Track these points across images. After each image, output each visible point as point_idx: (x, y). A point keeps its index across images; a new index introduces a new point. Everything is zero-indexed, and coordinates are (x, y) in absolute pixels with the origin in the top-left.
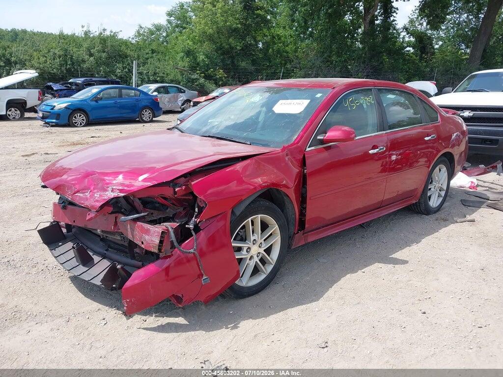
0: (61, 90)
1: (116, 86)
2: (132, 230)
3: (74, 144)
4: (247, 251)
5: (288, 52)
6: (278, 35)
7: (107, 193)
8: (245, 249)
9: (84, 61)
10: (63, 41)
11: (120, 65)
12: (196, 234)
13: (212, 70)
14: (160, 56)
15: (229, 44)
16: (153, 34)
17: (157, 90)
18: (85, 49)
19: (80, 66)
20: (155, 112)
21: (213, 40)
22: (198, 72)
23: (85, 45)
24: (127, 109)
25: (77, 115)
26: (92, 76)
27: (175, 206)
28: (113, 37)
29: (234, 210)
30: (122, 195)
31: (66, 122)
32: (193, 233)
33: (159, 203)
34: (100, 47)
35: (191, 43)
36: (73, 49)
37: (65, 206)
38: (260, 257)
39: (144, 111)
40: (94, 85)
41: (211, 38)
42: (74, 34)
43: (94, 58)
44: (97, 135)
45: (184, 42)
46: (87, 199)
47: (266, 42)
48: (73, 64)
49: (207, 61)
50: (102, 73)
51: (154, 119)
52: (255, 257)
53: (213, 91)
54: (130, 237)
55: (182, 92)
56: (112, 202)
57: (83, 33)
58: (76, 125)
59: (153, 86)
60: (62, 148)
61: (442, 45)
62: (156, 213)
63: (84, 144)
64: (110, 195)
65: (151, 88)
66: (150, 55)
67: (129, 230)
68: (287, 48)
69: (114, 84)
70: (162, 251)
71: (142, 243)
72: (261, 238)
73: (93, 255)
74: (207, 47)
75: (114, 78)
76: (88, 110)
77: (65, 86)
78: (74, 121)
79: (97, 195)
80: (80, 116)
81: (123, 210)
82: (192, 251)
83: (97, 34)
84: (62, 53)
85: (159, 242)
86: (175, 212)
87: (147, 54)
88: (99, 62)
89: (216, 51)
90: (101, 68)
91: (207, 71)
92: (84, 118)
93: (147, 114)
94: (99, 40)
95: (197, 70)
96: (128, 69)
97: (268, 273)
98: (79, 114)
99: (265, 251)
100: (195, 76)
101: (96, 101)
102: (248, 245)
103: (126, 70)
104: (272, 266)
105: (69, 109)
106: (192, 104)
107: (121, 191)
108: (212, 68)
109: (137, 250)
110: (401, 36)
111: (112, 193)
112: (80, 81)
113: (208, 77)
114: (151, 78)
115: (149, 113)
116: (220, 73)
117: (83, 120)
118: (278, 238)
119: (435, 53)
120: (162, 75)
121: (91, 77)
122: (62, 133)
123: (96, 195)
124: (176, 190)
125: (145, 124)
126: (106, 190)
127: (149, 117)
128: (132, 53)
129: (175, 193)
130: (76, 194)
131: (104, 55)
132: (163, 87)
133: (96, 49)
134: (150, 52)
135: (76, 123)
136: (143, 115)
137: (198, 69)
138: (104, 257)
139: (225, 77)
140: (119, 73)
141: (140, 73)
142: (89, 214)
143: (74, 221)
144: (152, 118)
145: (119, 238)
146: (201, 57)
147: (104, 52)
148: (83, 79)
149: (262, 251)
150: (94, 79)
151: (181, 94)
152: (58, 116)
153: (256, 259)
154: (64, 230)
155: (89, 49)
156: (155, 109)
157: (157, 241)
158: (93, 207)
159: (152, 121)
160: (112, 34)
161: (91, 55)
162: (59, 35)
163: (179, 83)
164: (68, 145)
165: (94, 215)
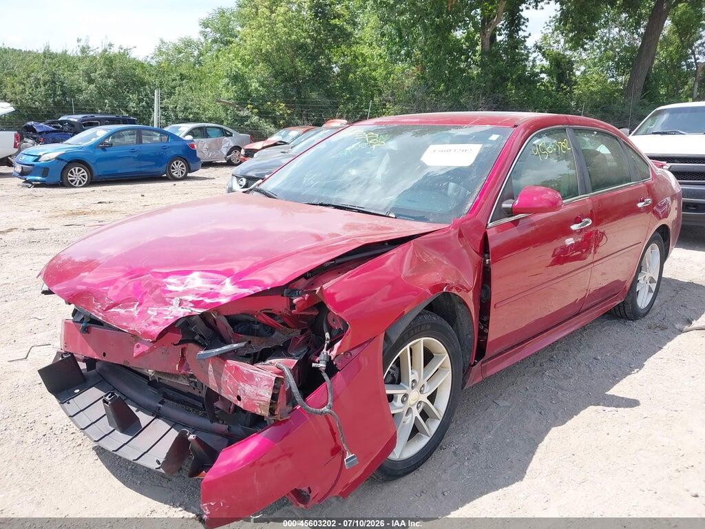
0: (47, 132)
1: (130, 125)
2: (218, 374)
3: (73, 214)
4: (403, 401)
5: (376, 80)
6: (362, 55)
7: (170, 308)
8: (400, 397)
9: (80, 91)
10: (49, 60)
11: (135, 97)
12: (330, 377)
13: (269, 103)
14: (192, 83)
15: (294, 67)
16: (180, 53)
17: (191, 133)
18: (81, 72)
19: (74, 97)
20: (190, 164)
21: (269, 61)
22: (249, 106)
23: (82, 67)
24: (150, 160)
25: (75, 170)
26: (93, 111)
27: (289, 327)
28: (123, 55)
29: (388, 334)
30: (198, 311)
31: (57, 179)
32: (326, 377)
33: (258, 323)
34: (104, 70)
35: (240, 65)
36: (64, 74)
37: (88, 328)
38: (420, 409)
39: (175, 163)
40: (96, 125)
41: (267, 58)
42: (66, 51)
43: (96, 87)
44: (107, 200)
45: (230, 63)
46: (133, 319)
47: (345, 65)
48: (64, 94)
49: (262, 91)
50: (107, 107)
51: (189, 175)
52: (414, 408)
53: (271, 134)
54: (213, 385)
55: (227, 136)
56: (180, 323)
57: (79, 50)
58: (73, 184)
59: (186, 127)
60: (55, 220)
61: (585, 72)
62: (255, 340)
63: (88, 213)
64: (176, 312)
65: (183, 130)
66: (178, 82)
67: (211, 373)
68: (374, 74)
69: (127, 124)
70: (276, 413)
71: (239, 398)
72: (424, 378)
73: (137, 411)
74: (262, 70)
75: (126, 114)
76: (90, 162)
77: (54, 127)
78: (69, 179)
79: (152, 312)
80: (79, 170)
81: (197, 338)
82: (325, 409)
83: (100, 51)
84: (47, 77)
85: (270, 397)
86: (286, 339)
87: (173, 80)
88: (102, 93)
89: (275, 77)
90: (106, 101)
91: (263, 105)
92: (85, 174)
93: (178, 168)
94: (102, 60)
95: (248, 104)
96: (146, 102)
97: (432, 434)
98: (77, 168)
99: (428, 398)
100: (244, 113)
101: (104, 149)
102: (404, 391)
103: (144, 103)
104: (438, 423)
105: (62, 160)
106: (243, 152)
107: (197, 304)
108: (269, 101)
109: (218, 404)
110: (531, 58)
111: (180, 309)
112: (75, 118)
113: (263, 114)
114: (181, 115)
115: (182, 166)
116: (281, 108)
117: (83, 176)
118: (447, 375)
119: (577, 82)
120: (196, 110)
121: (92, 113)
122: (53, 196)
123: (149, 312)
124: (295, 301)
125: (175, 183)
126: (167, 304)
127: (182, 173)
128: (151, 79)
129: (293, 306)
130: (112, 310)
131: (110, 82)
132: (200, 128)
133: (98, 72)
134: (177, 78)
135: (72, 181)
136: (173, 168)
137: (249, 102)
138: (157, 415)
139: (288, 115)
140: (133, 107)
141: (164, 109)
142: (138, 346)
143: (104, 355)
144: (186, 174)
145: (185, 383)
146: (255, 85)
147: (110, 77)
148: (80, 116)
149: (424, 398)
150: (96, 116)
151: (226, 138)
152: (45, 170)
153: (416, 413)
154: (83, 366)
155: (87, 74)
156: (190, 159)
157: (267, 395)
158: (146, 334)
159: (185, 178)
160: (122, 51)
161: (91, 81)
162: (44, 53)
163: (222, 123)
164: (64, 216)
165: (148, 348)
